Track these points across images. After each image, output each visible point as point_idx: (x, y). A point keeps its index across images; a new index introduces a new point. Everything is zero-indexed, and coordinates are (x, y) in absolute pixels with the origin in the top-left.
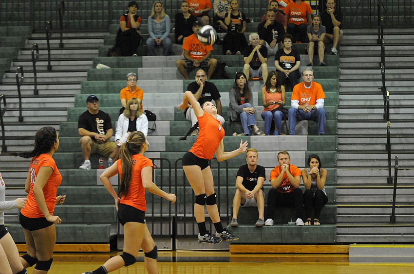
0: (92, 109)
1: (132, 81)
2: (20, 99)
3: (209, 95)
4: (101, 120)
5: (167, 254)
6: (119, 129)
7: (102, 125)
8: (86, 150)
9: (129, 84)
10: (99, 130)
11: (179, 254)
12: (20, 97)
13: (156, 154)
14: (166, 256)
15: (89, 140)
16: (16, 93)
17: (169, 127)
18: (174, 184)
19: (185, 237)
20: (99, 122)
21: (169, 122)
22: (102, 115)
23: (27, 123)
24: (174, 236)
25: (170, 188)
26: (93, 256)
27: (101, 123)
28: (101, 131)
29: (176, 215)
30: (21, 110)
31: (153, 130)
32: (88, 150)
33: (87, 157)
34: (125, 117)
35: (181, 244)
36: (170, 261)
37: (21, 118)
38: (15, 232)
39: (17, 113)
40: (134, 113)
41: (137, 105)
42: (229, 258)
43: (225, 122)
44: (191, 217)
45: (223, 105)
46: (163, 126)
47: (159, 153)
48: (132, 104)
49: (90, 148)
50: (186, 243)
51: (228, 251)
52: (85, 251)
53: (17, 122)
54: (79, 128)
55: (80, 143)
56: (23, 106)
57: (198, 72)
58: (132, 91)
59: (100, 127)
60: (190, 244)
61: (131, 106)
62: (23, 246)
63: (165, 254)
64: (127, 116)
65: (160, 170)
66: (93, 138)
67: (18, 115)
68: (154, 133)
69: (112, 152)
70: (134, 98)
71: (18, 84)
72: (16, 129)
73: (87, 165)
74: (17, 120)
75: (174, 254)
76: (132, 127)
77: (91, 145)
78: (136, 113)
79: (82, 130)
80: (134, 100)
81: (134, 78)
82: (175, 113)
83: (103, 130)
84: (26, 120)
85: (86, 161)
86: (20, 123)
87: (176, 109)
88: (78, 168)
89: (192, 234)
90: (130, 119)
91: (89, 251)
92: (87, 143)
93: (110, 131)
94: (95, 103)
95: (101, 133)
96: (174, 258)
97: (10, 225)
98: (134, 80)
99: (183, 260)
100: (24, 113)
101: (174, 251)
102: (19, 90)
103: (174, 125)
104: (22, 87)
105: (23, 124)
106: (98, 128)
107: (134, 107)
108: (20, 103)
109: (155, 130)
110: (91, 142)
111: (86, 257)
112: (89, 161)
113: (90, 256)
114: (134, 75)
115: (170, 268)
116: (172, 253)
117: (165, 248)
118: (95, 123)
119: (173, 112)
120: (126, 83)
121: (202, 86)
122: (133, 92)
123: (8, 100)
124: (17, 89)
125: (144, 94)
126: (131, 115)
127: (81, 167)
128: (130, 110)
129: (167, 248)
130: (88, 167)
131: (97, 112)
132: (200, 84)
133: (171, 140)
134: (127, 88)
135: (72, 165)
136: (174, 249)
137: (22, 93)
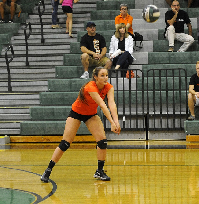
0: (90, 32)
1: (124, 10)
2: (42, 26)
3: (182, 20)
4: (97, 41)
5: (142, 143)
6: (111, 47)
7: (98, 44)
8: (85, 64)
9: (122, 12)
10: (96, 49)
11: (151, 142)
12: (42, 24)
13: (139, 66)
14: (141, 144)
15: (87, 56)
16: (39, 21)
17: (153, 45)
18: (146, 89)
19: (155, 130)
20: (96, 42)
21: (153, 41)
22: (98, 36)
23: (47, 44)
24: (147, 129)
25: (143, 92)
26: (84, 145)
27: (97, 43)
28: (98, 49)
29: (148, 113)
30: (42, 34)
31: (141, 48)
32: (86, 63)
33: (86, 69)
34: (116, 38)
35: (152, 135)
36: (144, 148)
37: (43, 40)
38: (26, 127)
39: (40, 37)
40: (122, 35)
41: (125, 29)
42: (186, 145)
43: (195, 41)
44: (166, 114)
45: (193, 28)
46: (148, 44)
47: (142, 65)
48: (121, 28)
49: (88, 62)
50: (156, 135)
51: (185, 140)
52: (78, 141)
53: (40, 43)
54: (81, 46)
55: (81, 58)
56: (45, 31)
57: (173, 2)
58: (124, 17)
59: (96, 46)
60: (159, 135)
61: (120, 30)
62: (31, 137)
63: (140, 143)
64: (117, 38)
65: (142, 78)
66: (91, 55)
67: (41, 38)
68: (141, 50)
69: (105, 65)
70: (123, 24)
71: (40, 14)
72: (39, 49)
73: (86, 75)
74: (40, 41)
75: (147, 143)
76: (122, 46)
77: (89, 60)
78: (124, 35)
79: (83, 48)
80: (122, 25)
81: (125, 8)
82: (159, 35)
83: (98, 48)
84: (46, 41)
85: (85, 73)
86: (42, 44)
87: (159, 31)
88: (79, 78)
89: (160, 127)
90: (119, 39)
91: (81, 141)
92: (86, 59)
93: (104, 49)
94: (93, 28)
95: (97, 50)
96: (147, 146)
97: (22, 122)
98: (125, 9)
99: (153, 147)
100: (45, 36)
101: (147, 141)
102: (41, 19)
103: (157, 43)
104: (43, 17)
105: (45, 44)
106: (95, 47)
107: (122, 30)
108: (42, 29)
109: (142, 47)
110: (89, 58)
111: (79, 146)
112: (87, 72)
113: (81, 145)
114: (125, 5)
115: (144, 153)
116: (145, 142)
117: (140, 138)
118: (93, 43)
119: (158, 34)
120: (119, 11)
121: (177, 13)
122: (124, 19)
123: (33, 27)
124: (39, 18)
125: (133, 20)
126: (120, 36)
127: (81, 77)
128: (120, 33)
129: (142, 138)
130: (86, 77)
131: (95, 35)
132: (175, 12)
133: (152, 55)
134: (120, 16)
135: (76, 76)
136: (147, 139)
137: (43, 21)
